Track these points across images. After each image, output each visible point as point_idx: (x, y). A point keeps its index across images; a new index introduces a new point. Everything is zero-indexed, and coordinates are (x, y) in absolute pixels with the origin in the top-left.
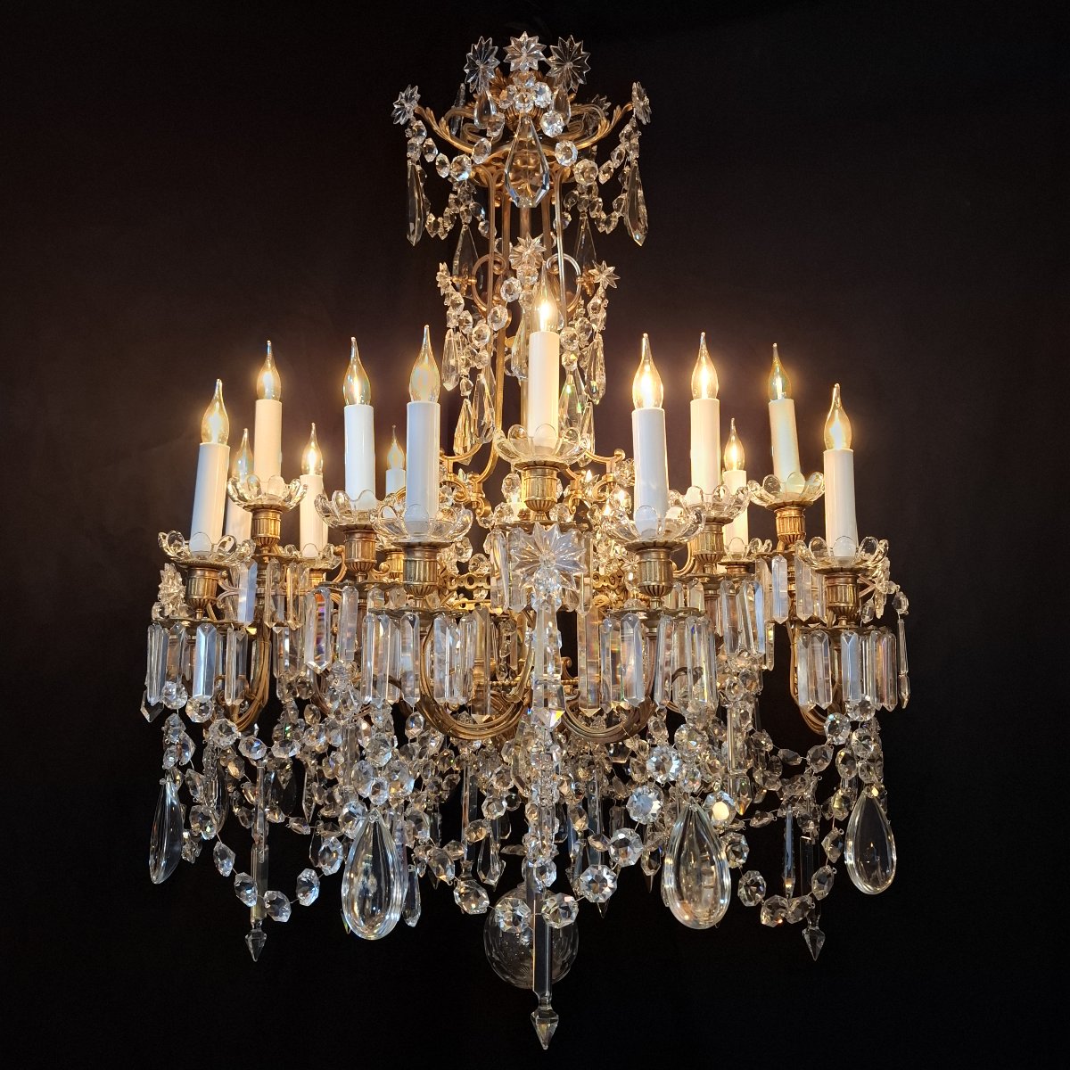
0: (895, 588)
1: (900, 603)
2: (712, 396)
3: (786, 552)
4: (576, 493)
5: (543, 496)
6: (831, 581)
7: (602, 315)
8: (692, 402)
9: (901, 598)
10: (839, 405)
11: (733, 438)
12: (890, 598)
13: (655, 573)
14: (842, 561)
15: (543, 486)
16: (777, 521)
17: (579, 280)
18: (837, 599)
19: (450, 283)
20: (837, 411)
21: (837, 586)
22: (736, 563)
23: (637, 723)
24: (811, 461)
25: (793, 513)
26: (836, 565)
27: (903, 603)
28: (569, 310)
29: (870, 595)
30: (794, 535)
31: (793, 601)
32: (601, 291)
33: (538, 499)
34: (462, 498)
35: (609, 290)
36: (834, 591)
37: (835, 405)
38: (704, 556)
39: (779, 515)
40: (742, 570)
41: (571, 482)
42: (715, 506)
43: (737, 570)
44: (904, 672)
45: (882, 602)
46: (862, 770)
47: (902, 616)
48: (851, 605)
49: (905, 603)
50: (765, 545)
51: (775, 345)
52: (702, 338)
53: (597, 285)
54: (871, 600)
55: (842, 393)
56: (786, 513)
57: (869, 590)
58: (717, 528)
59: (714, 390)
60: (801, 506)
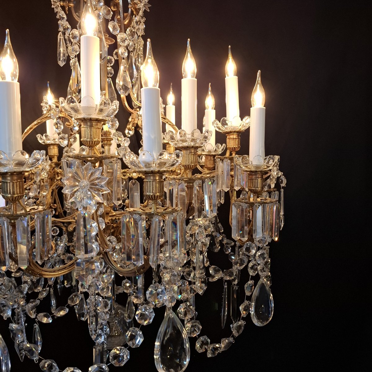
0: (280, 174)
1: (282, 181)
2: (192, 77)
3: (230, 157)
4: (134, 120)
5: (91, 138)
6: (251, 176)
7: (142, 26)
8: (182, 80)
9: (283, 179)
10: (260, 82)
11: (210, 93)
12: (278, 178)
13: (153, 188)
14: (257, 167)
15: (90, 132)
16: (227, 140)
17: (130, 6)
18: (253, 186)
19: (60, 6)
20: (258, 85)
21: (253, 179)
22: (209, 155)
23: (143, 269)
24: (245, 110)
25: (235, 136)
26: (253, 169)
27: (283, 181)
28: (126, 23)
29: (269, 177)
30: (234, 147)
31: (233, 180)
32: (141, 13)
33: (88, 140)
34: (70, 125)
35: (145, 12)
36: (252, 181)
37: (258, 81)
38: (187, 166)
39: (228, 137)
40: (212, 158)
41: (132, 114)
42: (193, 140)
43: (209, 158)
44: (282, 213)
45: (274, 181)
46: (261, 270)
47: (283, 187)
48: (260, 189)
49: (285, 181)
50: (223, 147)
51: (230, 46)
52: (188, 42)
53: (139, 9)
54: (269, 180)
55: (262, 76)
56: (232, 137)
57: (268, 175)
58: (194, 151)
59: (194, 73)
60: (239, 133)
